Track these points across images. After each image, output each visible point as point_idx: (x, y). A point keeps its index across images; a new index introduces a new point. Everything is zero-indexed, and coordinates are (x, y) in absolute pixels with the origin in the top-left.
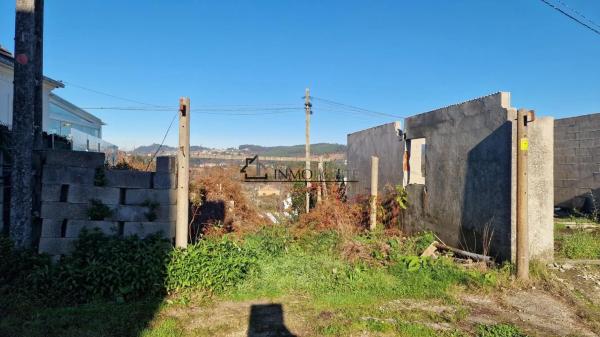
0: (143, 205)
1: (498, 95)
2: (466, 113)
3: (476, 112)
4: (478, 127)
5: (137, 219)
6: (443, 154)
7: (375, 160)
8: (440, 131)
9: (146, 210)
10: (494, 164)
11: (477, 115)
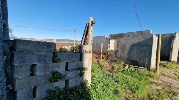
0: (78, 69)
1: (149, 31)
2: (135, 34)
3: (139, 34)
4: (140, 38)
5: (75, 77)
6: (125, 44)
7: (102, 44)
8: (124, 38)
9: (79, 72)
10: (146, 47)
11: (139, 35)
